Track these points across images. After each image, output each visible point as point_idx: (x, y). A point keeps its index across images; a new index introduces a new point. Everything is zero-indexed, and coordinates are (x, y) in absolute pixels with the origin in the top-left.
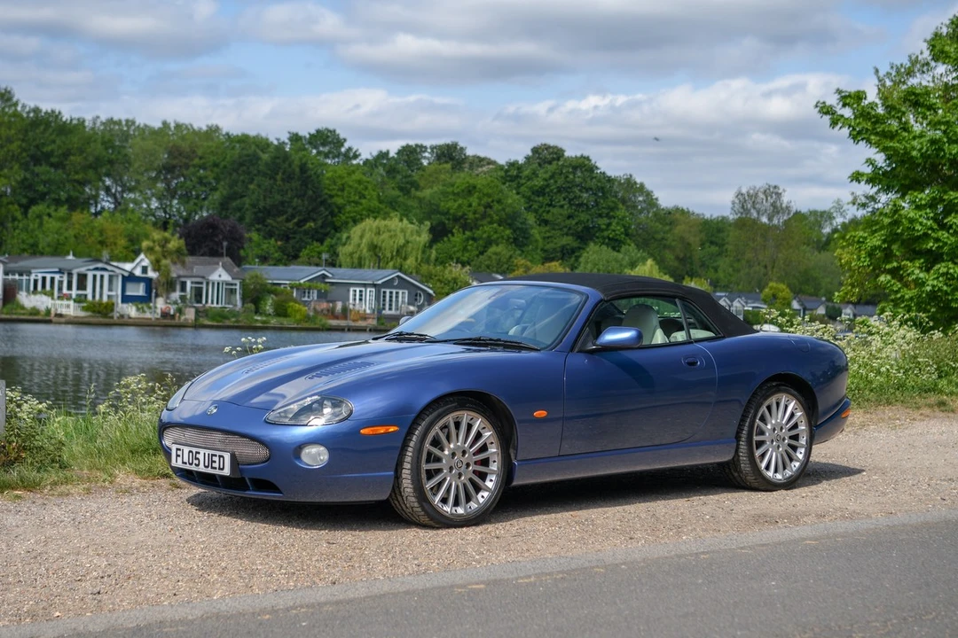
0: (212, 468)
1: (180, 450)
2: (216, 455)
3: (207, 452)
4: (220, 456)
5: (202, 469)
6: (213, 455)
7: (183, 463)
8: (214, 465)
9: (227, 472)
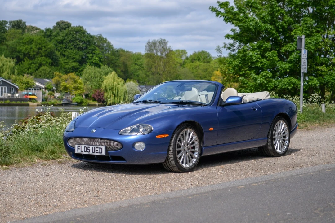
0: (96, 153)
1: (80, 146)
2: (98, 148)
3: (94, 147)
4: (100, 148)
5: (91, 153)
6: (96, 148)
7: (81, 151)
8: (97, 152)
9: (103, 154)
